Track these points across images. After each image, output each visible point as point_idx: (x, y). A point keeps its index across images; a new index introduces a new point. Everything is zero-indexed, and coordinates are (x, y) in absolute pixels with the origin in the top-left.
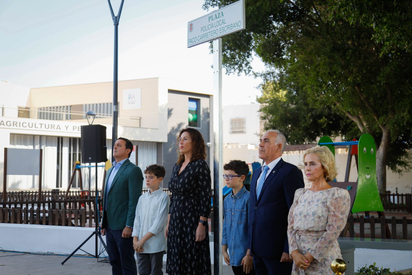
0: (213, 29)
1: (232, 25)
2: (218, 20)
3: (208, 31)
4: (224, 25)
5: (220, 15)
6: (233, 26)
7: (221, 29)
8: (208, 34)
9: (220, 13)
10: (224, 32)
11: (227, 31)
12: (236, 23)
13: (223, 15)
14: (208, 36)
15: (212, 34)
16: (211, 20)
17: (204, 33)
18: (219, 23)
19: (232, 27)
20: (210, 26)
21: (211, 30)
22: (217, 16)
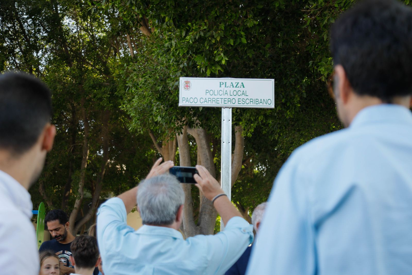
0: (226, 96)
1: (257, 100)
2: (237, 89)
3: (219, 96)
4: (243, 97)
5: (239, 85)
6: (259, 101)
7: (241, 100)
8: (218, 100)
9: (238, 83)
10: (245, 104)
11: (249, 104)
12: (264, 100)
13: (243, 86)
14: (218, 102)
15: (225, 102)
16: (223, 86)
17: (212, 97)
18: (237, 93)
19: (257, 103)
20: (221, 93)
21: (223, 97)
22: (235, 85)
